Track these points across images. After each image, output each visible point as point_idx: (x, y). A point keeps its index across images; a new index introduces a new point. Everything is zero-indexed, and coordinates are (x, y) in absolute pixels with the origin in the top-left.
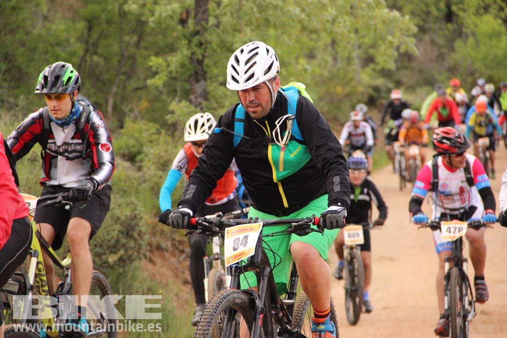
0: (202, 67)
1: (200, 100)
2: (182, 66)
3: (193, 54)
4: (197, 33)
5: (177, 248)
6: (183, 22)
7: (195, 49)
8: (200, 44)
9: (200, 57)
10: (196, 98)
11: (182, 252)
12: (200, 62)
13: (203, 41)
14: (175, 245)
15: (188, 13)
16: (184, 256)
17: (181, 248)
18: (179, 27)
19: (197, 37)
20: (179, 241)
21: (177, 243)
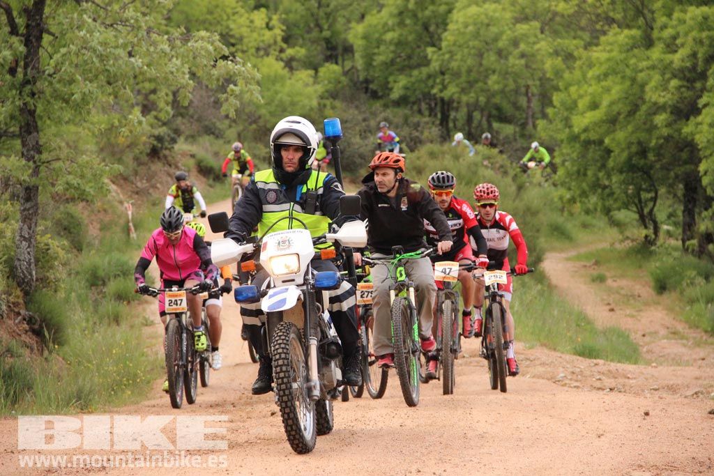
0: (34, 117)
1: (32, 152)
2: (12, 117)
3: (25, 104)
4: (28, 82)
5: (12, 310)
6: (12, 71)
7: (28, 99)
8: (33, 94)
9: (33, 108)
10: (28, 150)
11: (19, 314)
12: (32, 113)
13: (35, 90)
14: (10, 307)
15: (17, 62)
16: (20, 318)
17: (16, 310)
18: (8, 77)
19: (29, 87)
20: (13, 303)
21: (12, 306)
